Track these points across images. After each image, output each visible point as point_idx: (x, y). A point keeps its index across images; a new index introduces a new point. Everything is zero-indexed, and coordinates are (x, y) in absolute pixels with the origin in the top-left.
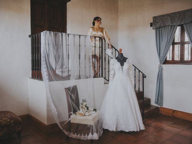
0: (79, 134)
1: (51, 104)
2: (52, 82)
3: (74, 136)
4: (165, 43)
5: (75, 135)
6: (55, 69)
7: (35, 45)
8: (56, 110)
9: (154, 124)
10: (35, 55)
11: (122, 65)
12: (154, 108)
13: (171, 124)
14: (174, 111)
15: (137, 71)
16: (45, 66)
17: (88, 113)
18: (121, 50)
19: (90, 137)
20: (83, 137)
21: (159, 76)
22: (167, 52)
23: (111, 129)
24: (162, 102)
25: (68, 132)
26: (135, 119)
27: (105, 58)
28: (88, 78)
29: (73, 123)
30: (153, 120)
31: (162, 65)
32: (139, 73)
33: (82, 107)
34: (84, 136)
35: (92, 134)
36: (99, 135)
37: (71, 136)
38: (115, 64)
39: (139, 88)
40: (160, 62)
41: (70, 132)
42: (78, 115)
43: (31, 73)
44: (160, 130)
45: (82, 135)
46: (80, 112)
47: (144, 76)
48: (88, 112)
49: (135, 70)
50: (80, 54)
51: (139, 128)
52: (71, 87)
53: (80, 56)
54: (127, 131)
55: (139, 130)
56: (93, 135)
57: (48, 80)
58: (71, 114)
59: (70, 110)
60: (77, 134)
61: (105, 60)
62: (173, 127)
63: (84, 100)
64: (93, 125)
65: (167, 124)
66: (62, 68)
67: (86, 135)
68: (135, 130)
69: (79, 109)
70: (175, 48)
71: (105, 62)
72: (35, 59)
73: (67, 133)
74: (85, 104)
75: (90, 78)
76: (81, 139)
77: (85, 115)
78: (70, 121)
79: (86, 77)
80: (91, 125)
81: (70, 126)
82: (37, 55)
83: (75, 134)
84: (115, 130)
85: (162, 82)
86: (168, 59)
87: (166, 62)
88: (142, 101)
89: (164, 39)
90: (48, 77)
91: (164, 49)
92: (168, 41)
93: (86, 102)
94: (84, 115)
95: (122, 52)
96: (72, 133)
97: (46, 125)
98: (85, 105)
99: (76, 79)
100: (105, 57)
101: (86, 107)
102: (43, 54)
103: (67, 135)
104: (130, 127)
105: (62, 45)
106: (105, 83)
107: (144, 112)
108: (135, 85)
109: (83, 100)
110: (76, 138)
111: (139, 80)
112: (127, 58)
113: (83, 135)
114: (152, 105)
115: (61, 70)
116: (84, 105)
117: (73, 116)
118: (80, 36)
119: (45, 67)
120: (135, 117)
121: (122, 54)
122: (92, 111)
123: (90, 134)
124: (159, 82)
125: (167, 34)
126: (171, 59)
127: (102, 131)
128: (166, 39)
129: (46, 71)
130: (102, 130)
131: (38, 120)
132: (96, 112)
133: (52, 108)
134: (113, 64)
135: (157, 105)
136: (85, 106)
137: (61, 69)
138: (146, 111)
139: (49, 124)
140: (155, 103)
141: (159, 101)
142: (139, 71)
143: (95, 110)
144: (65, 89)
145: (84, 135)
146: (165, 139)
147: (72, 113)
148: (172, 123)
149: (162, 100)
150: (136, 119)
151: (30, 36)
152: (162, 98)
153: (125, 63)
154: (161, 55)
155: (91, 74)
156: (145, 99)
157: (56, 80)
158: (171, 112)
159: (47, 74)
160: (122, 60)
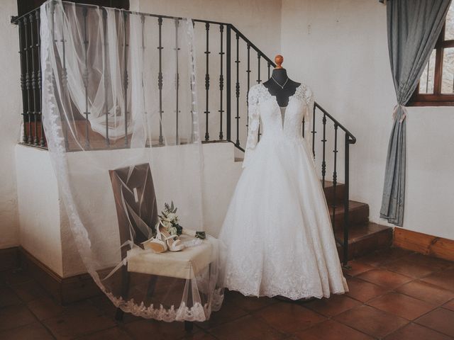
0: (152, 305)
1: (73, 218)
2: (75, 153)
3: (139, 310)
4: (416, 44)
5: (141, 307)
6: (85, 116)
7: (29, 46)
8: (87, 235)
9: (375, 276)
10: (30, 75)
11: (283, 102)
12: (378, 230)
13: (424, 277)
14: (435, 240)
15: (330, 123)
16: (54, 105)
17: (176, 245)
18: (281, 60)
19: (181, 313)
20: (162, 314)
21: (395, 140)
22: (419, 70)
23: (246, 292)
24: (401, 213)
25: (121, 298)
26: (317, 262)
27: (238, 87)
28: (186, 143)
29: (136, 274)
30: (374, 265)
31: (403, 107)
32: (336, 129)
33: (161, 226)
34: (167, 311)
35: (190, 305)
36: (212, 308)
37: (129, 311)
38: (260, 101)
39: (335, 173)
40: (398, 100)
41: (126, 298)
42: (150, 250)
43: (23, 128)
44: (391, 293)
45: (159, 308)
46: (155, 241)
47: (350, 138)
48: (178, 241)
49: (324, 121)
50: (160, 74)
51: (331, 289)
52: (129, 168)
53: (160, 77)
54: (294, 296)
55: (328, 295)
56: (190, 309)
57: (62, 149)
58: (128, 247)
59: (124, 236)
60: (147, 305)
61: (238, 93)
62: (431, 285)
63: (170, 206)
64: (190, 280)
65: (415, 278)
66: (107, 114)
67: (173, 306)
68: (319, 295)
69: (154, 232)
70: (444, 63)
71: (238, 97)
72: (31, 86)
73: (118, 302)
74: (171, 216)
75: (191, 142)
76: (158, 319)
77: (168, 250)
78: (125, 267)
79: (179, 142)
80: (185, 280)
81: (128, 282)
82: (33, 76)
83: (139, 305)
84: (256, 294)
85: (403, 159)
86: (422, 91)
87: (416, 99)
88: (343, 211)
89: (411, 32)
90: (63, 139)
91: (413, 60)
92: (425, 37)
93: (175, 212)
94: (166, 249)
95: (283, 65)
96: (132, 300)
97: (60, 277)
98: (172, 222)
99: (147, 146)
100: (238, 84)
101: (174, 225)
102: (48, 70)
103: (117, 306)
104: (304, 286)
105: (106, 44)
106: (237, 160)
107: (349, 242)
108: (324, 165)
109: (167, 206)
110: (144, 316)
111: (336, 152)
112: (298, 85)
113: (162, 306)
114: (374, 221)
115: (104, 118)
116: (169, 220)
117: (133, 253)
118: (160, 18)
119: (53, 109)
120: (319, 256)
121: (283, 71)
122: (192, 237)
123: (183, 304)
124: (394, 158)
125: (421, 16)
126: (431, 92)
127: (223, 296)
128: (419, 30)
129: (56, 122)
130: (221, 293)
131: (42, 263)
132: (205, 241)
133: (75, 229)
134: (255, 100)
135: (385, 223)
136: (170, 224)
137: (105, 116)
138: (354, 240)
139: (69, 274)
140: (382, 216)
141: (394, 212)
142: (337, 125)
143: (201, 235)
144: (111, 172)
145: (167, 308)
146: (405, 323)
147: (131, 243)
148: (428, 273)
149: (401, 208)
150: (321, 262)
151: (14, 20)
152: (401, 204)
153: (290, 98)
154: (403, 79)
155: (195, 132)
156: (351, 207)
157: (88, 149)
158: (427, 242)
159: (59, 130)
160: (282, 87)
